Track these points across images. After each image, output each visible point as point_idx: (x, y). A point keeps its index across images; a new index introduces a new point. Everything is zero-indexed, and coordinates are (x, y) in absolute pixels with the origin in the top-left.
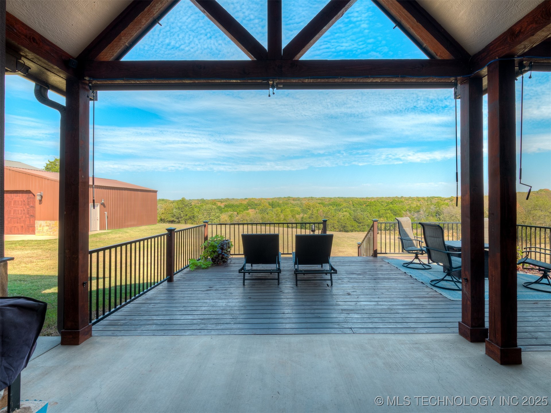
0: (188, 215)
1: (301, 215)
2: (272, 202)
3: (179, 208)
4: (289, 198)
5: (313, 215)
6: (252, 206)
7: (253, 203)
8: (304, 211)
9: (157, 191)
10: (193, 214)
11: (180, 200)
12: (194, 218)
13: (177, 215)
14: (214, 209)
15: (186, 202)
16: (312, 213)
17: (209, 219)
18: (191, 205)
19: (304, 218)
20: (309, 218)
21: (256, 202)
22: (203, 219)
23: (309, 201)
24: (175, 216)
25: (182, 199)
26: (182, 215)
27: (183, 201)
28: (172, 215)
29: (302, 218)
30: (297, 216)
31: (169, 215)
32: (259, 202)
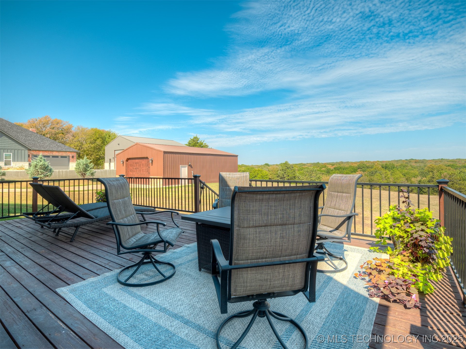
0: (290, 176)
1: (419, 178)
2: (386, 165)
3: (283, 170)
4: (410, 161)
5: (433, 178)
6: (363, 168)
7: (364, 166)
8: (423, 174)
9: (238, 156)
10: (294, 175)
11: (284, 164)
12: (295, 178)
13: (280, 176)
14: (315, 171)
15: (289, 165)
16: (433, 177)
17: (310, 179)
18: (293, 168)
19: (422, 181)
20: (429, 181)
21: (368, 165)
22: (305, 179)
23: (436, 163)
24: (279, 176)
25: (286, 162)
26: (285, 176)
27: (286, 163)
28: (277, 175)
29: (420, 181)
30: (413, 179)
31: (275, 176)
32: (371, 165)
